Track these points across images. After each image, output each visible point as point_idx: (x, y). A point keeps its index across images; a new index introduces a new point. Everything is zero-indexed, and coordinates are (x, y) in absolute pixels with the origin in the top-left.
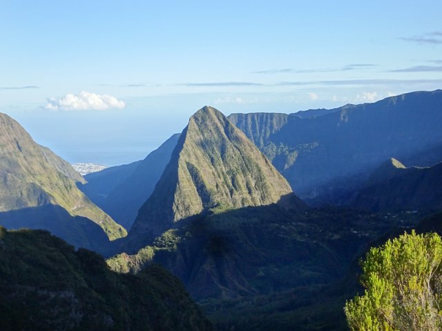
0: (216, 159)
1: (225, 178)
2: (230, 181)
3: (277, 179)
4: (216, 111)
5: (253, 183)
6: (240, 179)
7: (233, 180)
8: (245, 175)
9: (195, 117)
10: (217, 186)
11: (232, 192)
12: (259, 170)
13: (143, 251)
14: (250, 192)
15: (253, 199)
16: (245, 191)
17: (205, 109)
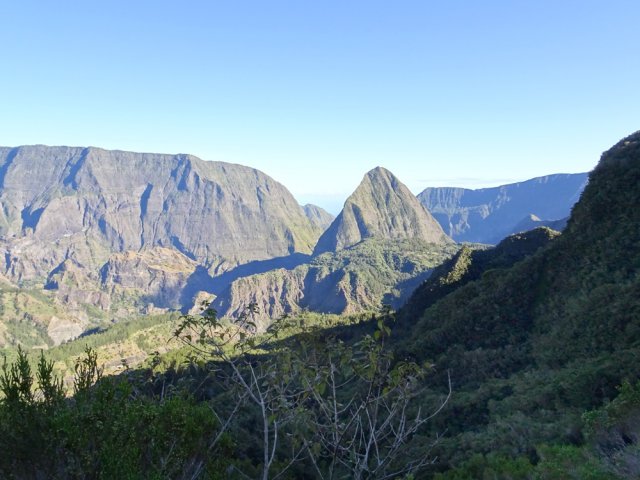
0: (380, 203)
1: (386, 219)
2: (390, 221)
3: (431, 221)
4: (386, 171)
5: (408, 223)
6: (399, 219)
7: (393, 220)
8: (403, 216)
9: (369, 174)
10: (379, 224)
11: (390, 228)
12: (415, 213)
13: (299, 267)
14: (405, 229)
15: (407, 235)
16: (401, 228)
17: (377, 169)
